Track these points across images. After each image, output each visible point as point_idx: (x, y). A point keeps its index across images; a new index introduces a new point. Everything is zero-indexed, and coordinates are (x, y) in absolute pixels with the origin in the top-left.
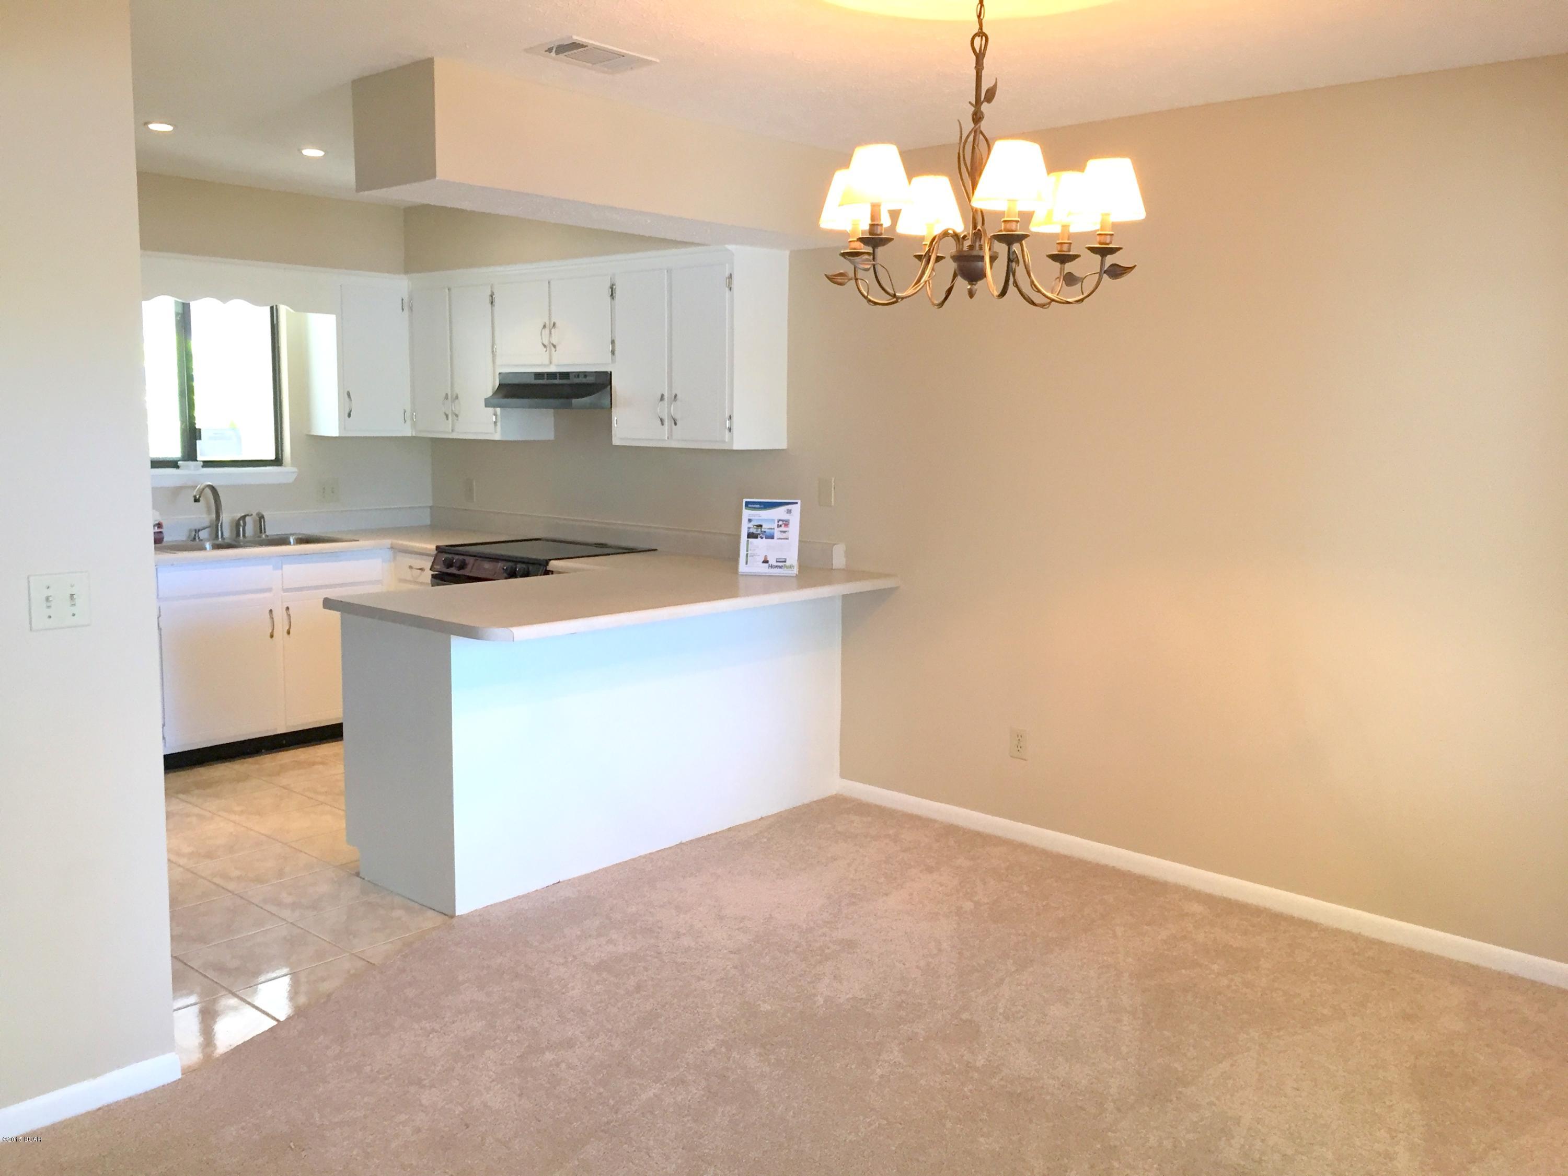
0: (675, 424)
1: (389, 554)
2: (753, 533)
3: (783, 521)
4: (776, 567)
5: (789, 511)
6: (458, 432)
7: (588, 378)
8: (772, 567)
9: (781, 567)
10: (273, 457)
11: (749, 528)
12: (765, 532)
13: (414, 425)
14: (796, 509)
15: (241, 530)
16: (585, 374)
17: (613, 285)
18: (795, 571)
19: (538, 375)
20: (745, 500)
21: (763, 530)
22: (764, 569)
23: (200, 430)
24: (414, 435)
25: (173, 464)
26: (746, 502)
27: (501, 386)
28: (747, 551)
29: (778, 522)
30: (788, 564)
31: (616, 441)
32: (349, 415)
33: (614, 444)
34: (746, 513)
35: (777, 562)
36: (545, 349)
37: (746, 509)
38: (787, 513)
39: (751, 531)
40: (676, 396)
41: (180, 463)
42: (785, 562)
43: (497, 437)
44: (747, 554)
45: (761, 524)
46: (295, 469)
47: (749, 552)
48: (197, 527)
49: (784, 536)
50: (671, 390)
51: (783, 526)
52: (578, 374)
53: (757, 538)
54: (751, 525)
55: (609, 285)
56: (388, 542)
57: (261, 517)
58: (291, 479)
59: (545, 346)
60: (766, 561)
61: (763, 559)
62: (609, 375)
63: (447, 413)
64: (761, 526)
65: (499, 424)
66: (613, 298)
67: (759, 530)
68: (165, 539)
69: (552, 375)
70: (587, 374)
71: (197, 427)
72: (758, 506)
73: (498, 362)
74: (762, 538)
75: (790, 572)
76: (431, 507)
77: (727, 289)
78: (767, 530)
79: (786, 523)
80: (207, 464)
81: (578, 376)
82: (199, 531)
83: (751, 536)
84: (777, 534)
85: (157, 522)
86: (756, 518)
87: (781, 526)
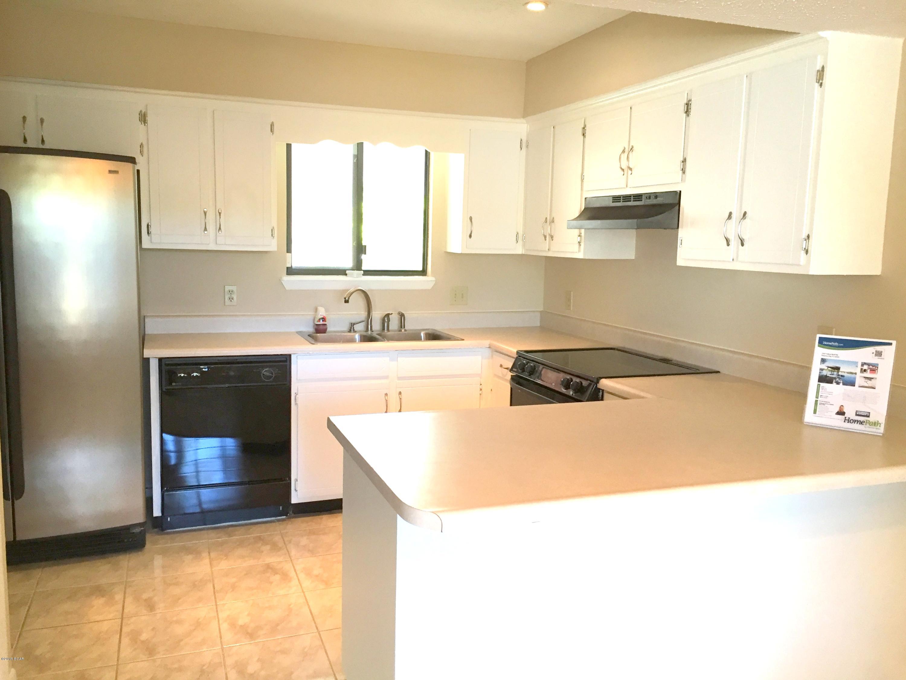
0: (742, 245)
1: (487, 352)
2: (826, 376)
3: (869, 365)
4: (854, 421)
5: (879, 354)
6: (553, 251)
7: (658, 199)
8: (849, 421)
9: (861, 423)
10: (420, 268)
11: (822, 370)
12: (842, 376)
13: (524, 245)
14: (889, 352)
15: (386, 325)
16: (656, 195)
17: (689, 101)
18: (881, 430)
19: (616, 199)
20: (819, 336)
21: (840, 373)
22: (838, 422)
23: (365, 246)
24: (523, 253)
25: (342, 272)
26: (820, 338)
27: (586, 209)
28: (817, 397)
29: (862, 365)
30: (871, 419)
31: (680, 262)
32: (470, 236)
33: (677, 265)
34: (819, 352)
35: (857, 415)
36: (623, 173)
37: (818, 346)
38: (876, 355)
39: (824, 373)
40: (745, 214)
41: (347, 272)
42: (868, 416)
43: (580, 256)
44: (816, 401)
45: (838, 365)
46: (433, 279)
47: (819, 399)
48: (353, 322)
49: (870, 383)
50: (741, 206)
51: (869, 371)
52: (649, 196)
53: (831, 383)
54: (824, 366)
55: (685, 101)
56: (487, 342)
57: (402, 315)
58: (429, 286)
59: (623, 170)
60: (841, 413)
61: (837, 410)
62: (678, 195)
63: (545, 235)
64: (838, 369)
65: (582, 244)
66: (688, 115)
67: (835, 373)
68: (328, 330)
69: (627, 198)
70: (657, 194)
71: (364, 244)
72: (836, 344)
73: (585, 188)
74: (838, 383)
75: (874, 430)
76: (541, 312)
77: (817, 85)
78: (845, 374)
79: (874, 368)
80: (367, 273)
81: (650, 198)
82: (354, 324)
83: (823, 379)
84: (859, 381)
85: (322, 317)
86: (832, 358)
87: (865, 370)
